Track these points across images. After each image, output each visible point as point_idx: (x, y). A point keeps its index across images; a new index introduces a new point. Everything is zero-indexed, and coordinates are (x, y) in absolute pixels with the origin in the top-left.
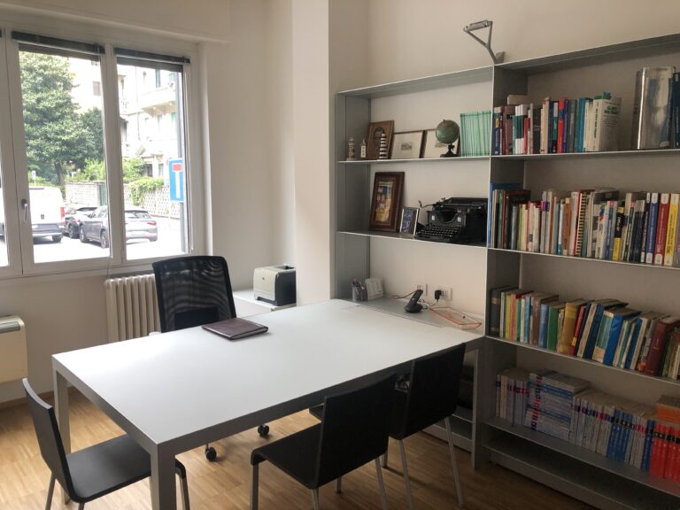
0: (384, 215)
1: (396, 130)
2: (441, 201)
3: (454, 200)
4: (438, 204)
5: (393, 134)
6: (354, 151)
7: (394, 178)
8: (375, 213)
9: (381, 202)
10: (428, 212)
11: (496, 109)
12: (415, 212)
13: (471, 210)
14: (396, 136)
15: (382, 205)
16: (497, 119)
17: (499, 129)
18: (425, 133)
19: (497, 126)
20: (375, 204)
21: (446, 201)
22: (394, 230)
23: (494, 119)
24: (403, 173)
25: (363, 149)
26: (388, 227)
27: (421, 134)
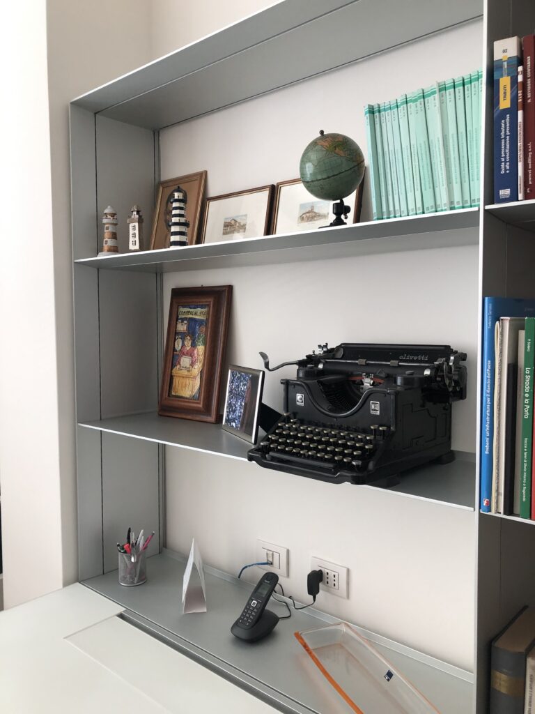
0: (189, 384)
1: (212, 192)
2: (319, 352)
3: (350, 350)
4: (311, 359)
5: (206, 200)
6: (114, 236)
7: (211, 300)
8: (172, 377)
9: (183, 353)
10: (287, 383)
11: (499, 45)
12: (254, 380)
13: (407, 381)
14: (212, 206)
15: (185, 361)
16: (505, 82)
17: (512, 112)
18: (274, 192)
19: (505, 103)
20: (172, 358)
21: (330, 353)
22: (212, 418)
23: (492, 84)
24: (230, 288)
25: (134, 229)
26: (197, 411)
27: (265, 196)
